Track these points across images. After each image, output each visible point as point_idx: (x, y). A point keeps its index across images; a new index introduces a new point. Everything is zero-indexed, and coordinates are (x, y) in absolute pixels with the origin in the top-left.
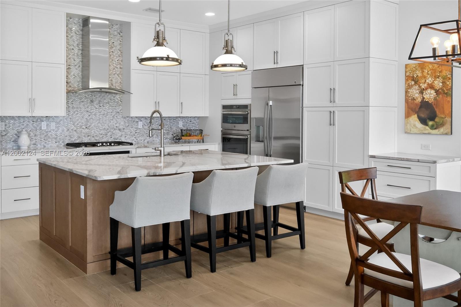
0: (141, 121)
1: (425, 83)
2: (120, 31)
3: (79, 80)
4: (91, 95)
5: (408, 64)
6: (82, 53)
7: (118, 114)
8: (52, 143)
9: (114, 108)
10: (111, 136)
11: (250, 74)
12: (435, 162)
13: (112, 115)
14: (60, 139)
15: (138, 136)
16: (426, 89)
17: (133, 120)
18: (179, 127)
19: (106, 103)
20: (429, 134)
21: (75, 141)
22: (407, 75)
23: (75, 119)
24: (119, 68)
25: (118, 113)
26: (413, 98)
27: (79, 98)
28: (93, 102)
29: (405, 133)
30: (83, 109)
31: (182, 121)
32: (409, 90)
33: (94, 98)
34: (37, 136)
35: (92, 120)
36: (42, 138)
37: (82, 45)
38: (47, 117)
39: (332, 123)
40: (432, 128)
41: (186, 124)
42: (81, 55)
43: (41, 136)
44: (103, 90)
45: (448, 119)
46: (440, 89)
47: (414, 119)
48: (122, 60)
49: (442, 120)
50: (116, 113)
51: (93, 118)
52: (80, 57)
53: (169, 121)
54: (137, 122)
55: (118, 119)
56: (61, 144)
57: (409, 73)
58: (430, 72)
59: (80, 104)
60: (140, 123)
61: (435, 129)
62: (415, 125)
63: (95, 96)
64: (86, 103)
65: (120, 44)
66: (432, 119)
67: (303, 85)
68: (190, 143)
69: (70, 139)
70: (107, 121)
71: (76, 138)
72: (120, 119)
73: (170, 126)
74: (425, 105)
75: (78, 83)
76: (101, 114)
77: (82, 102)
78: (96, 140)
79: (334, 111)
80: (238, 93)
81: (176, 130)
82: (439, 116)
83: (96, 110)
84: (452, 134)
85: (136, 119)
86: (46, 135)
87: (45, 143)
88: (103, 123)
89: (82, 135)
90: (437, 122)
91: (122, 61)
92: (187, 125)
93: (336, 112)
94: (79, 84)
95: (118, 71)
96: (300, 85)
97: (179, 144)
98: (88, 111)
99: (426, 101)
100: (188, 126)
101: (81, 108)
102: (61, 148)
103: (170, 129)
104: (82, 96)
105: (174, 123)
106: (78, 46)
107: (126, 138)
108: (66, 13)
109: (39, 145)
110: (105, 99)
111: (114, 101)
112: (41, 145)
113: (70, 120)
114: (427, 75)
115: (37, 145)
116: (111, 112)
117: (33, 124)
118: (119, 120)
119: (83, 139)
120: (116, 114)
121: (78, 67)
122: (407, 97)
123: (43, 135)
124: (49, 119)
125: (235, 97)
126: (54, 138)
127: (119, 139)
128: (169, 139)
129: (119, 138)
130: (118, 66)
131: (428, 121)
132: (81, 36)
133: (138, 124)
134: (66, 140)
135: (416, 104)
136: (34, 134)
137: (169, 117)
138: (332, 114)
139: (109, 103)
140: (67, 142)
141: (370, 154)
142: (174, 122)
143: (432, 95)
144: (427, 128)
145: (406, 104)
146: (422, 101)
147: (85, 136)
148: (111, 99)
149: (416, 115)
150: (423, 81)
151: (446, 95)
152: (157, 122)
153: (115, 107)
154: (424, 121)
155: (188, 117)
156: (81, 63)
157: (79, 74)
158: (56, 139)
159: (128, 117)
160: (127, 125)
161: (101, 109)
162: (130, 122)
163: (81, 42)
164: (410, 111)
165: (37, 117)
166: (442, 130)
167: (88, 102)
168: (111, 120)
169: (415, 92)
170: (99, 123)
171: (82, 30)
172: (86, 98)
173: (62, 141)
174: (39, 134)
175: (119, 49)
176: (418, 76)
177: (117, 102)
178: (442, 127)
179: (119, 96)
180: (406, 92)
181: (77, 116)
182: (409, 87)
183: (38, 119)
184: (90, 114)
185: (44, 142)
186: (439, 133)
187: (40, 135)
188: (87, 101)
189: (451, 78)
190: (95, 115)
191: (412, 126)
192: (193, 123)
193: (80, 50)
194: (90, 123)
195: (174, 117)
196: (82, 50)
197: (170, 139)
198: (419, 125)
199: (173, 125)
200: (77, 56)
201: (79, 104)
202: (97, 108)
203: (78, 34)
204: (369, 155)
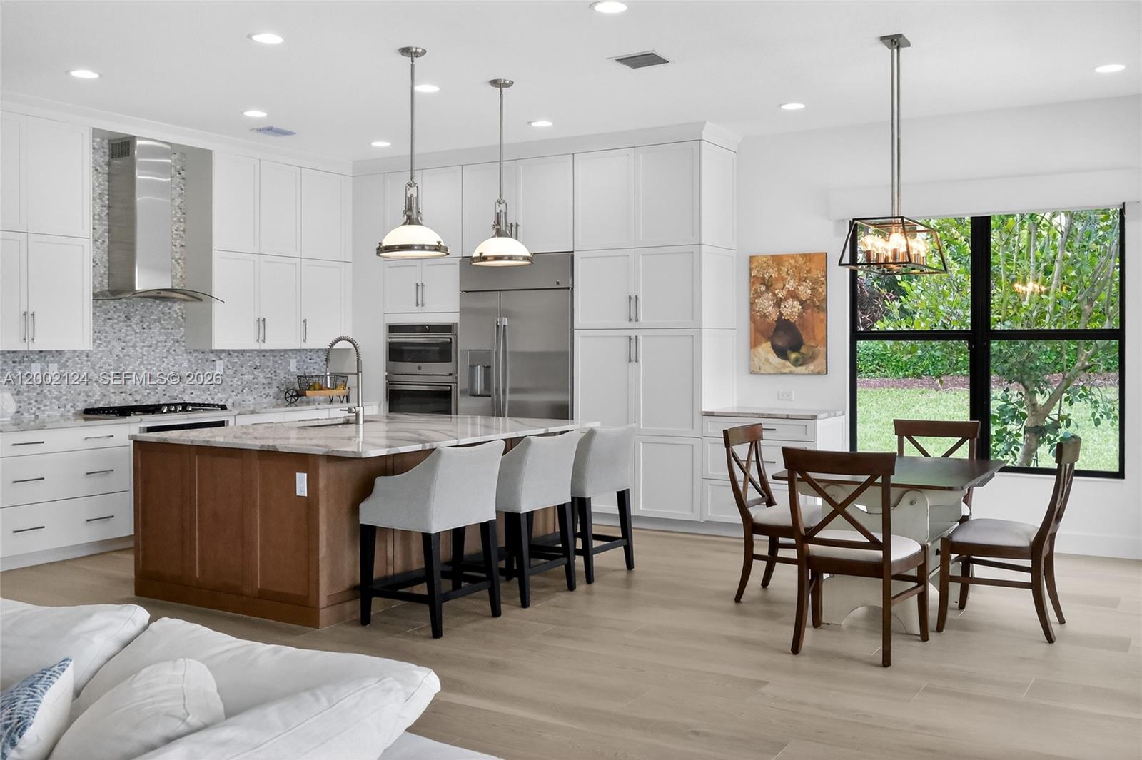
0: (221, 359)
1: (783, 289)
2: (181, 167)
3: (102, 272)
4: (126, 303)
5: (754, 256)
6: (108, 214)
7: (177, 344)
8: (52, 409)
9: (170, 331)
10: (164, 393)
11: (455, 264)
12: (814, 418)
13: (165, 346)
14: (66, 400)
15: (216, 390)
16: (786, 299)
17: (206, 357)
18: (289, 371)
19: (155, 321)
20: (791, 373)
21: (95, 403)
22: (753, 275)
23: (95, 356)
24: (178, 246)
25: (178, 342)
26: (765, 314)
27: (103, 312)
28: (129, 319)
29: (751, 373)
30: (111, 335)
31: (296, 358)
32: (756, 301)
33: (133, 310)
34: (22, 394)
35: (127, 358)
36: (31, 399)
37: (109, 195)
38: (41, 352)
39: (633, 358)
40: (797, 363)
41: (303, 365)
42: (106, 218)
43: (30, 394)
44: (163, 294)
45: (821, 349)
46: (809, 300)
47: (766, 349)
48: (184, 229)
49: (812, 350)
50: (174, 342)
51: (131, 353)
52: (104, 223)
53: (271, 358)
54: (214, 361)
55: (178, 355)
56: (69, 411)
57: (756, 271)
58: (790, 272)
59: (105, 324)
60: (218, 362)
61: (801, 365)
62: (767, 360)
63: (133, 305)
64: (116, 321)
65: (180, 195)
66: (796, 348)
67: (572, 289)
68: (309, 405)
69: (86, 399)
70: (158, 360)
71: (97, 397)
72: (181, 355)
73: (274, 370)
74: (783, 325)
75: (101, 278)
76: (145, 344)
77: (109, 319)
78: (136, 401)
79: (636, 337)
80: (426, 301)
81: (285, 377)
82: (807, 344)
83: (135, 337)
84: (827, 373)
85: (211, 354)
86: (39, 392)
87: (39, 408)
88: (150, 364)
89: (109, 391)
90: (803, 354)
91: (184, 231)
92: (305, 367)
93: (640, 338)
94: (102, 281)
95: (177, 252)
96: (568, 288)
97: (296, 406)
98: (119, 339)
99: (786, 318)
100: (307, 369)
101: (107, 333)
102: (68, 419)
103: (273, 376)
104: (108, 307)
105: (281, 364)
106: (100, 199)
107: (192, 395)
108: (93, 128)
109: (26, 415)
110: (152, 313)
111: (170, 318)
112: (30, 414)
113: (86, 358)
114: (786, 276)
115: (22, 414)
116: (164, 340)
117: (14, 367)
118: (180, 357)
119: (112, 400)
120: (173, 344)
121: (101, 244)
122: (753, 313)
123: (34, 392)
124: (45, 356)
125: (420, 309)
126: (54, 398)
127: (180, 398)
128: (271, 397)
129: (180, 396)
130: (178, 243)
131: (789, 352)
132: (106, 176)
133: (214, 366)
134: (78, 402)
135: (769, 324)
136: (15, 390)
137: (271, 350)
138: (633, 342)
139: (159, 322)
140: (81, 406)
141: (704, 410)
142: (281, 360)
143: (796, 310)
144: (788, 363)
145: (752, 324)
146: (778, 319)
147: (114, 393)
148: (163, 313)
149: (769, 343)
150: (781, 285)
151: (817, 310)
152: (250, 360)
153: (172, 329)
154: (781, 353)
155: (306, 350)
156: (106, 234)
157: (102, 257)
158: (59, 400)
159: (195, 351)
160: (195, 368)
161: (145, 335)
162: (200, 361)
163: (106, 190)
164: (759, 335)
165: (21, 352)
166: (811, 367)
167: (121, 319)
168: (163, 357)
169: (766, 305)
170: (142, 363)
171: (109, 164)
172: (118, 310)
173: (72, 405)
174: (26, 389)
175: (178, 206)
176: (771, 276)
177: (176, 320)
178: (812, 361)
179: (179, 307)
180: (752, 303)
181: (100, 349)
182: (758, 295)
183: (23, 357)
184: (124, 344)
185: (35, 406)
186: (807, 372)
187: (28, 392)
188: (119, 316)
189: (825, 282)
190: (134, 346)
191: (763, 360)
192: (315, 363)
193: (105, 206)
194: (125, 365)
195: (280, 351)
196: (109, 207)
197: (274, 398)
198: (775, 360)
199: (279, 368)
200: (99, 220)
201: (102, 323)
202: (137, 333)
203: (100, 173)
204: (702, 412)
